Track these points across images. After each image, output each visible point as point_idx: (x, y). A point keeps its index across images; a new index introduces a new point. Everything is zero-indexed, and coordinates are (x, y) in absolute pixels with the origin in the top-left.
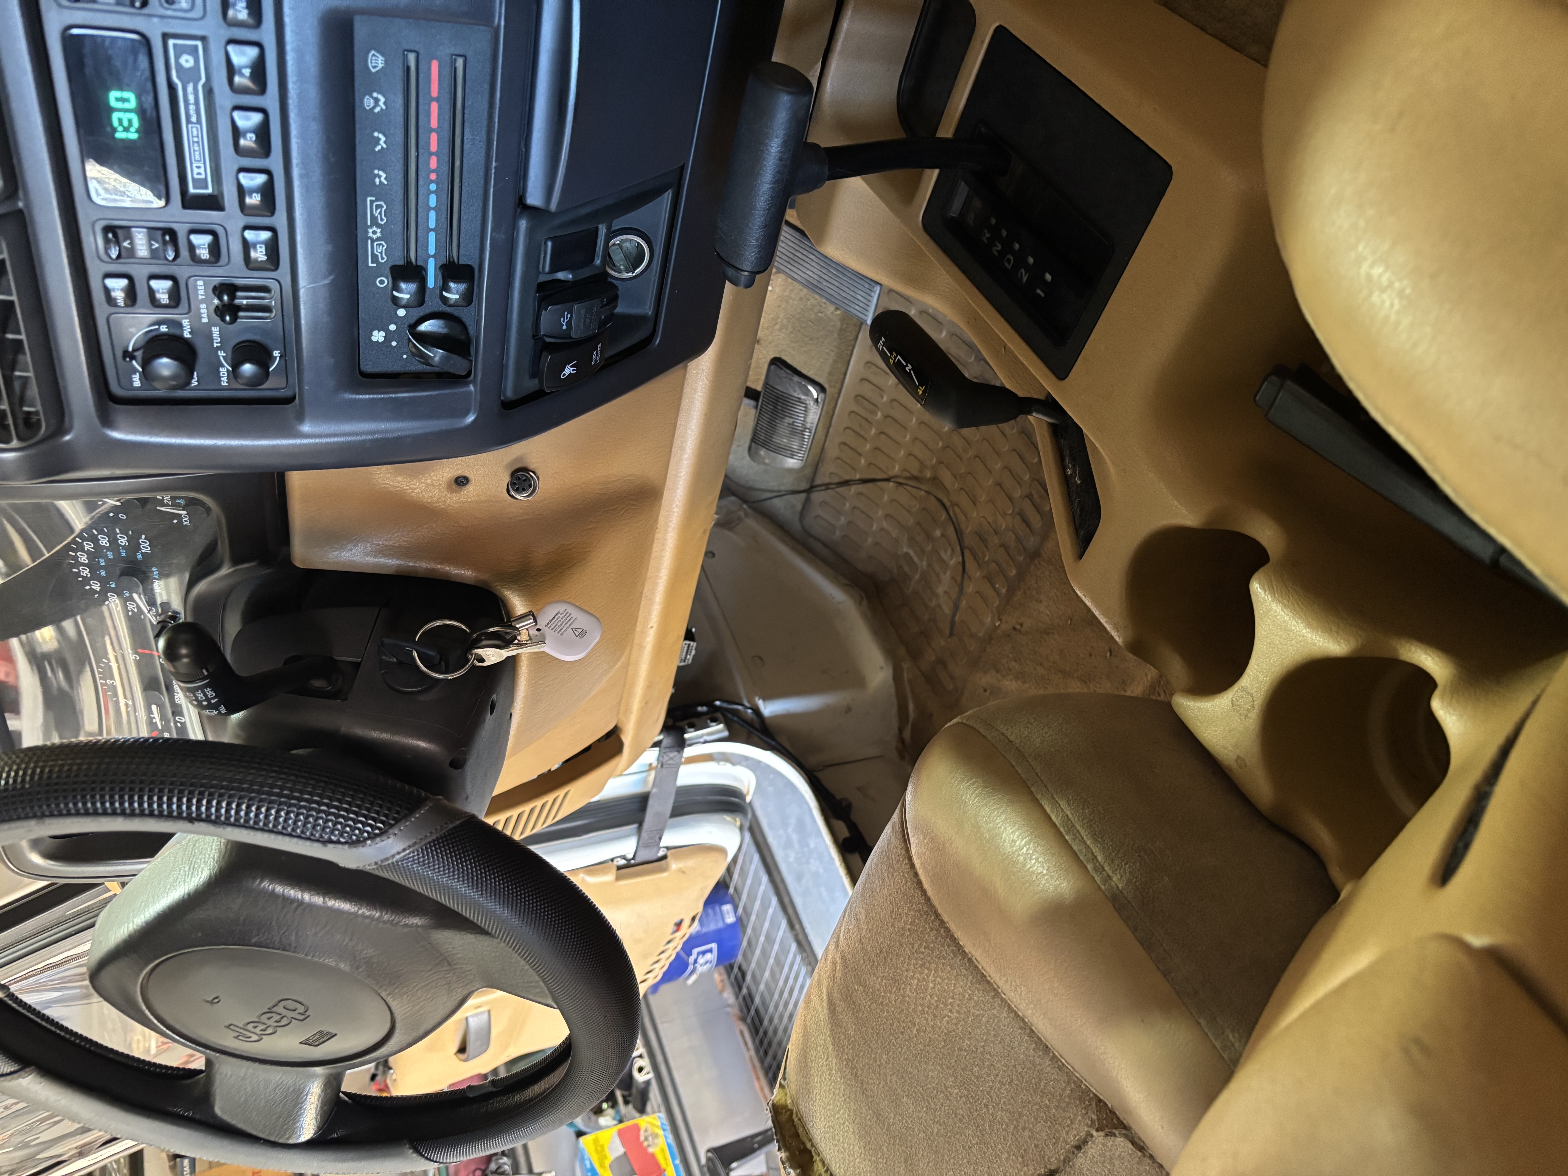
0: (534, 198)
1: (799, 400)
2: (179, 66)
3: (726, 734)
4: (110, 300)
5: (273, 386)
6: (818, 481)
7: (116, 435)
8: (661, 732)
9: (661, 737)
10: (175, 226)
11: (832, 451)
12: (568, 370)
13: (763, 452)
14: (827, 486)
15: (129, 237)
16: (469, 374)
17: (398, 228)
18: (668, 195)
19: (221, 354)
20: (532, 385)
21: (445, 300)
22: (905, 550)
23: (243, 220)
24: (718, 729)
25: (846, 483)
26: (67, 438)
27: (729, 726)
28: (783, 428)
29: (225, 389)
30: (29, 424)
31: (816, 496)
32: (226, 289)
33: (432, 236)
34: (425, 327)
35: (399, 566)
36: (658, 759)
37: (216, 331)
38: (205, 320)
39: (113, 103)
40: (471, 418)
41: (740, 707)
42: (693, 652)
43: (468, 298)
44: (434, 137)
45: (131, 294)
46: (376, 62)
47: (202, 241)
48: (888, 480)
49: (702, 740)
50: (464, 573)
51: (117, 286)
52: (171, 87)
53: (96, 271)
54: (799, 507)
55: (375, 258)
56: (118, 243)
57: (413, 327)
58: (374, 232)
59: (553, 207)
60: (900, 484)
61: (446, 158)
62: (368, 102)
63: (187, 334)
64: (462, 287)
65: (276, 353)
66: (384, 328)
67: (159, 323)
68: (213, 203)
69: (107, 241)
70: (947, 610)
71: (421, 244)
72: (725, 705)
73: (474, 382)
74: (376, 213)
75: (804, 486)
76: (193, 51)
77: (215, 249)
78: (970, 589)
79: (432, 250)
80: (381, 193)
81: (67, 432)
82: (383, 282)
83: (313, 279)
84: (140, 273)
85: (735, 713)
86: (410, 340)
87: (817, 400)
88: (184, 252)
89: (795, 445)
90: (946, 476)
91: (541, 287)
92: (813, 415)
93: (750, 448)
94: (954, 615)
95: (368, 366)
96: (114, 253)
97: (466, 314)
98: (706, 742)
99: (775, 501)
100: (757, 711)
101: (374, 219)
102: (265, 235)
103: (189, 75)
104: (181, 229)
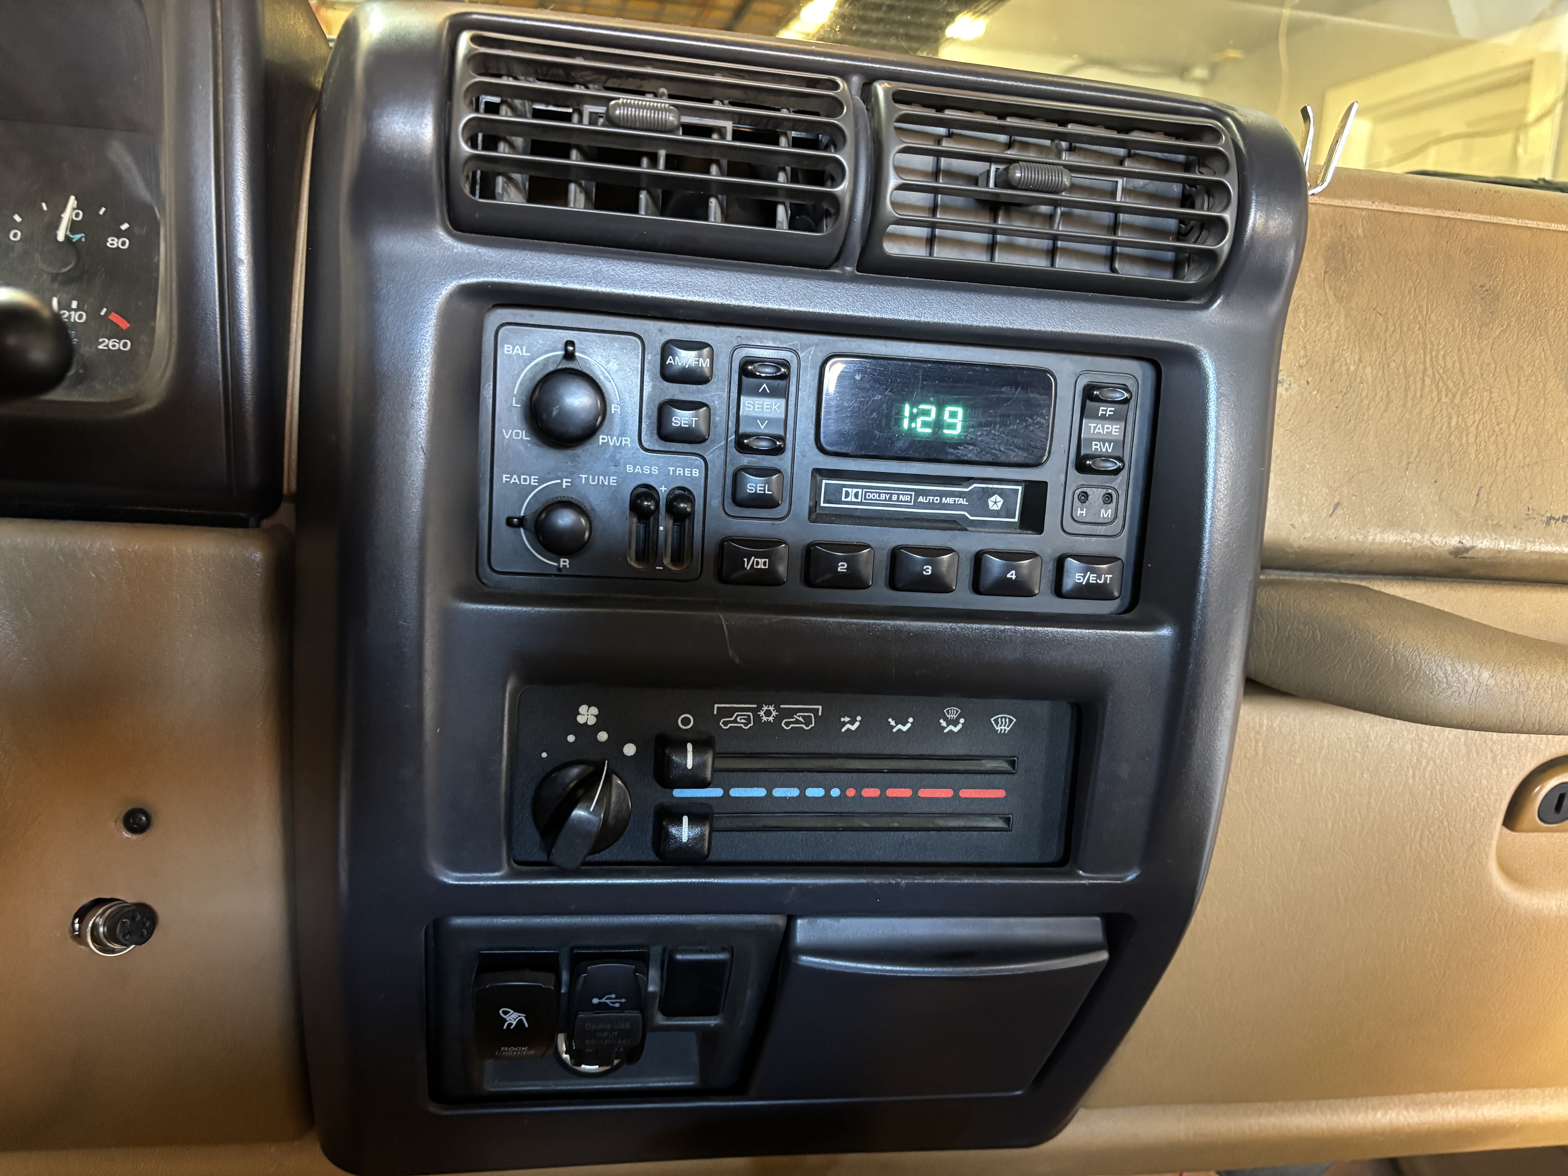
0: (807, 930)
2: (990, 493)
4: (671, 345)
15: (774, 393)
17: (772, 744)
32: (684, 507)
33: (760, 792)
37: (608, 481)
38: (631, 469)
39: (949, 409)
44: (906, 793)
46: (1003, 725)
51: (699, 361)
52: (965, 481)
53: (725, 336)
55: (729, 712)
56: (764, 377)
58: (768, 713)
59: (795, 957)
61: (876, 808)
63: (603, 440)
66: (602, 723)
71: (748, 777)
74: (797, 717)
79: (737, 792)
80: (828, 723)
96: (753, 371)
101: (792, 713)
103: (977, 503)
104: (782, 462)
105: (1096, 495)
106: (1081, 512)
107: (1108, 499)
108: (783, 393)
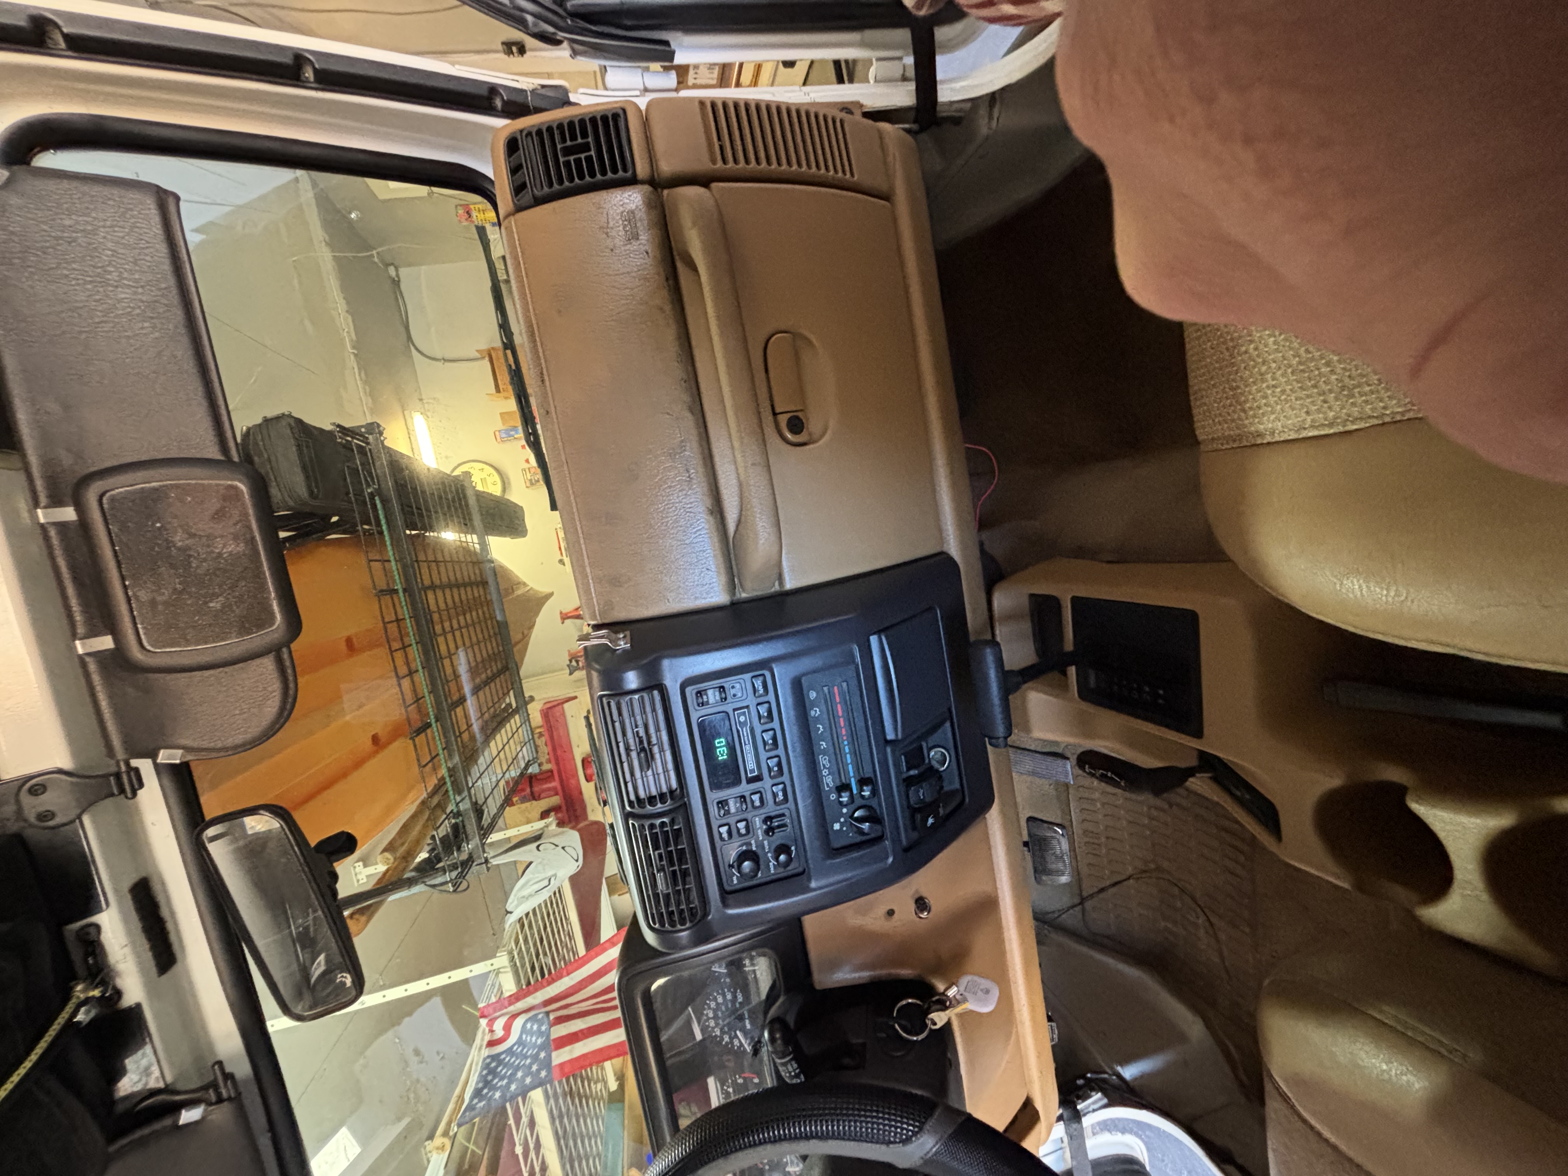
0: (890, 736)
1: (1053, 837)
2: (740, 722)
3: (1105, 1101)
4: (722, 839)
5: (794, 867)
6: (1085, 894)
7: (731, 912)
8: (1059, 1107)
9: (1061, 1111)
10: (745, 794)
11: (1084, 870)
12: (931, 821)
13: (1044, 878)
14: (1091, 896)
15: (727, 804)
16: (883, 836)
17: (835, 769)
18: (948, 724)
19: (769, 855)
20: (915, 835)
21: (863, 797)
22: (1163, 924)
23: (771, 782)
24: (1097, 1097)
25: (1102, 890)
26: (710, 917)
27: (1106, 1094)
28: (1050, 858)
29: (773, 874)
30: (692, 912)
31: (1088, 905)
32: (768, 819)
33: (850, 766)
34: (856, 815)
35: (870, 976)
36: (1066, 1132)
37: (766, 843)
38: (761, 838)
39: (717, 745)
40: (890, 860)
41: (1106, 1076)
42: (1056, 1032)
43: (874, 792)
44: (842, 720)
45: (730, 833)
46: (813, 695)
47: (756, 798)
48: (1129, 878)
49: (1091, 1109)
50: (906, 972)
51: (724, 830)
52: (738, 731)
53: (715, 824)
54: (1080, 916)
55: (828, 785)
56: (723, 808)
57: (852, 817)
58: (825, 772)
59: (900, 736)
60: (1138, 878)
61: (848, 728)
62: (813, 713)
63: (754, 849)
64: (870, 788)
65: (793, 848)
66: (839, 821)
67: (742, 846)
68: (758, 778)
69: (719, 808)
70: (1217, 960)
71: (846, 772)
72: (1095, 1076)
73: (887, 839)
74: (824, 762)
75: (1077, 900)
76: (744, 713)
77: (761, 800)
78: (1223, 937)
79: (852, 774)
80: (824, 752)
81: (709, 915)
82: (833, 797)
83: (804, 801)
84: (732, 820)
85: (1104, 1081)
86: (851, 824)
87: (1063, 835)
88: (749, 806)
89: (1060, 866)
90: (1165, 864)
91: (905, 780)
92: (1065, 845)
93: (1035, 878)
94: (1224, 962)
95: (836, 844)
96: (722, 812)
97: (874, 803)
98: (1094, 1111)
99: (1064, 916)
100: (1119, 1076)
101: (824, 765)
102: (781, 786)
103: (743, 724)
104: (747, 794)
105: (733, 692)
106: (739, 695)
107: (733, 687)
108: (726, 801)
